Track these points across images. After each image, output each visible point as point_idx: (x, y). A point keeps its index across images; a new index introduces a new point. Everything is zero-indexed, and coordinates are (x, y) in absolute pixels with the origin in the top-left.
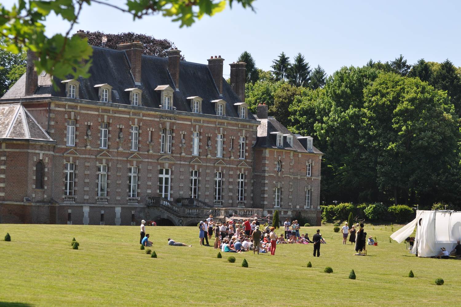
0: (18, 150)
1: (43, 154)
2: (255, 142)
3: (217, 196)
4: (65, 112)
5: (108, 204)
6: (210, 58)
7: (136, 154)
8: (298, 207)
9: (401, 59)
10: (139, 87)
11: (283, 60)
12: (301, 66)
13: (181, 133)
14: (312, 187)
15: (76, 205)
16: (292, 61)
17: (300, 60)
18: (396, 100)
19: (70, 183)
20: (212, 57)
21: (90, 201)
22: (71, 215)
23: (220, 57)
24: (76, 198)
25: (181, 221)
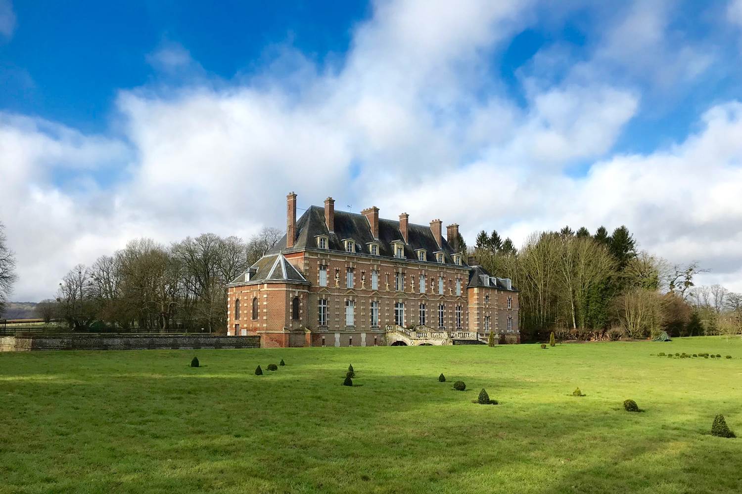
0: (277, 289)
1: (299, 292)
2: (468, 283)
3: (441, 324)
4: (318, 259)
5: (356, 331)
6: (431, 222)
7: (376, 292)
8: (502, 331)
9: (567, 228)
10: (377, 242)
11: (483, 235)
12: (495, 238)
13: (411, 276)
14: (512, 316)
15: (328, 332)
16: (490, 235)
17: (495, 234)
18: (565, 255)
19: (324, 315)
20: (433, 221)
21: (340, 329)
22: (325, 341)
23: (439, 220)
24: (329, 326)
25: (413, 343)
